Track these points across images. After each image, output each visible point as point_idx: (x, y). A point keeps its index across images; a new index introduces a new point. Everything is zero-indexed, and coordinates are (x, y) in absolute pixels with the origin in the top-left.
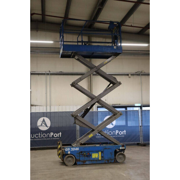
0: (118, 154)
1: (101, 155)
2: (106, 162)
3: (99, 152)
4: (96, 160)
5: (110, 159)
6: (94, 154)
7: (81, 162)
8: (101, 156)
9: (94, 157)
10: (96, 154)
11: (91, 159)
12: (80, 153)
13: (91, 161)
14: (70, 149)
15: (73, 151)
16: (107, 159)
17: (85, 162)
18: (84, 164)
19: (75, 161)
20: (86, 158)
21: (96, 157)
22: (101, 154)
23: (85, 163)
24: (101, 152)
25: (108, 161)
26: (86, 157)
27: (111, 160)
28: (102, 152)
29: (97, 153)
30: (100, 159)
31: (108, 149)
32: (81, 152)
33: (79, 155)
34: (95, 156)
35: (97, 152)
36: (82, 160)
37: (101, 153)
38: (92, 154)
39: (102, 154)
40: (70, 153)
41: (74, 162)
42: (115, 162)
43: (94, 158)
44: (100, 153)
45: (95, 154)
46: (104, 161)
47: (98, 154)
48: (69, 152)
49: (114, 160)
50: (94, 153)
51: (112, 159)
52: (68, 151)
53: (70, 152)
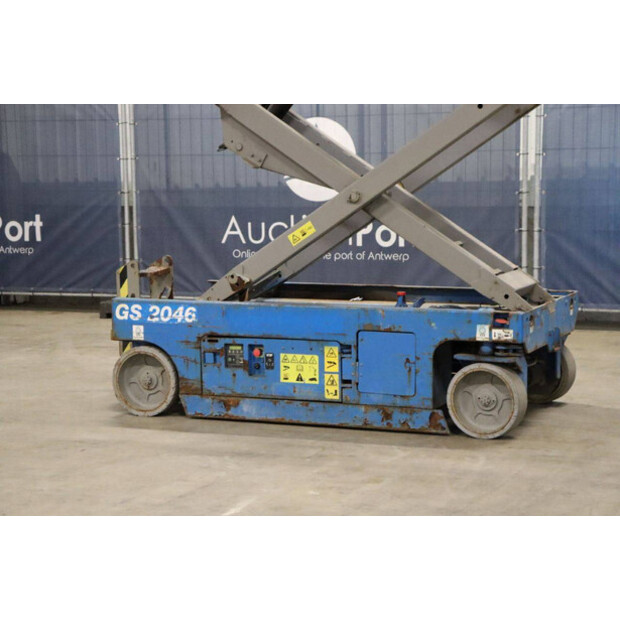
0: (458, 376)
1: (336, 368)
2: (375, 418)
3: (327, 349)
4: (306, 402)
5: (399, 402)
6: (290, 356)
7: (209, 400)
8: (336, 377)
9: (293, 379)
10: (308, 357)
11: (274, 391)
12: (206, 345)
13: (275, 400)
14: (146, 313)
15: (160, 325)
16: (376, 399)
17: (237, 405)
18: (227, 415)
19: (172, 392)
20: (243, 382)
21: (307, 381)
22: (336, 360)
23: (232, 412)
24: (336, 350)
25: (387, 416)
26: (240, 372)
27: (411, 410)
28: (345, 349)
29: (311, 351)
30: (332, 392)
31: (389, 331)
32: (213, 337)
33: (195, 354)
34: (297, 368)
35: (312, 343)
36: (218, 391)
37: (341, 352)
38: (282, 355)
39: (349, 362)
40: (141, 337)
41: (170, 399)
42: (439, 426)
43: (293, 385)
44: (332, 353)
45: (299, 357)
46: (358, 415)
47: (316, 358)
48: (135, 327)
49: (432, 416)
50: (293, 350)
51: (413, 402)
52: (130, 323)
53: (142, 327)
